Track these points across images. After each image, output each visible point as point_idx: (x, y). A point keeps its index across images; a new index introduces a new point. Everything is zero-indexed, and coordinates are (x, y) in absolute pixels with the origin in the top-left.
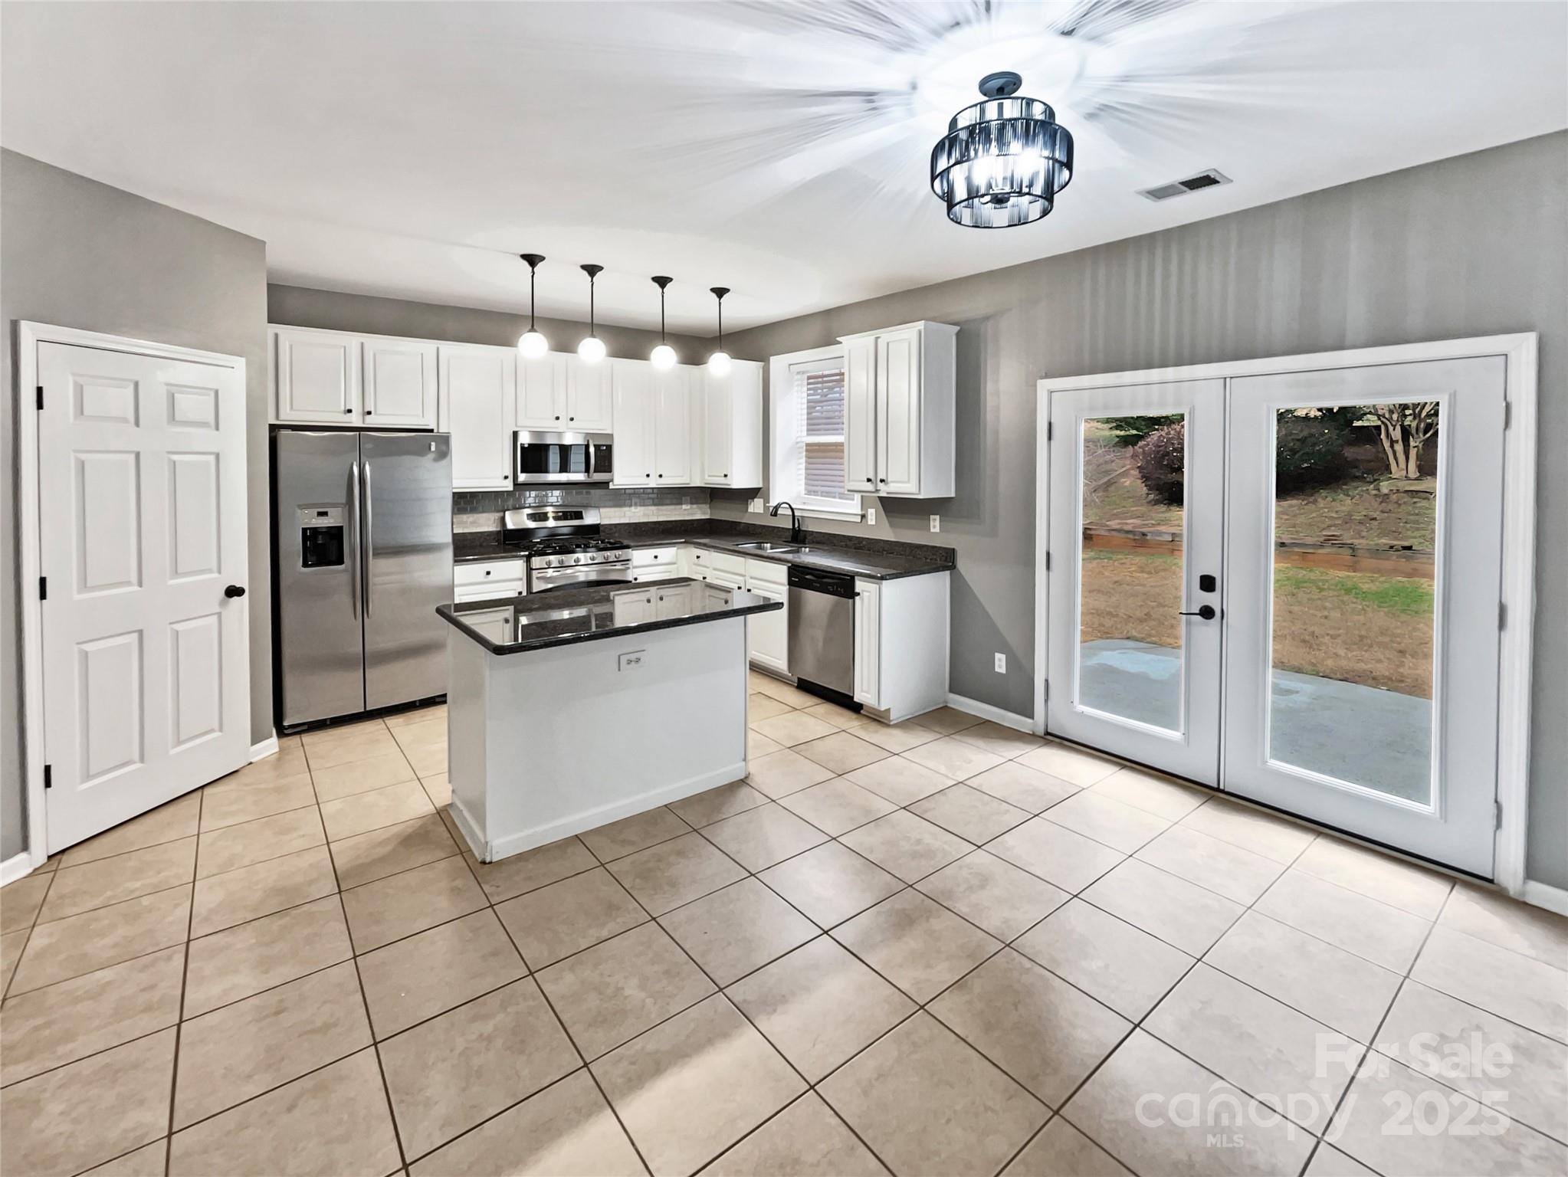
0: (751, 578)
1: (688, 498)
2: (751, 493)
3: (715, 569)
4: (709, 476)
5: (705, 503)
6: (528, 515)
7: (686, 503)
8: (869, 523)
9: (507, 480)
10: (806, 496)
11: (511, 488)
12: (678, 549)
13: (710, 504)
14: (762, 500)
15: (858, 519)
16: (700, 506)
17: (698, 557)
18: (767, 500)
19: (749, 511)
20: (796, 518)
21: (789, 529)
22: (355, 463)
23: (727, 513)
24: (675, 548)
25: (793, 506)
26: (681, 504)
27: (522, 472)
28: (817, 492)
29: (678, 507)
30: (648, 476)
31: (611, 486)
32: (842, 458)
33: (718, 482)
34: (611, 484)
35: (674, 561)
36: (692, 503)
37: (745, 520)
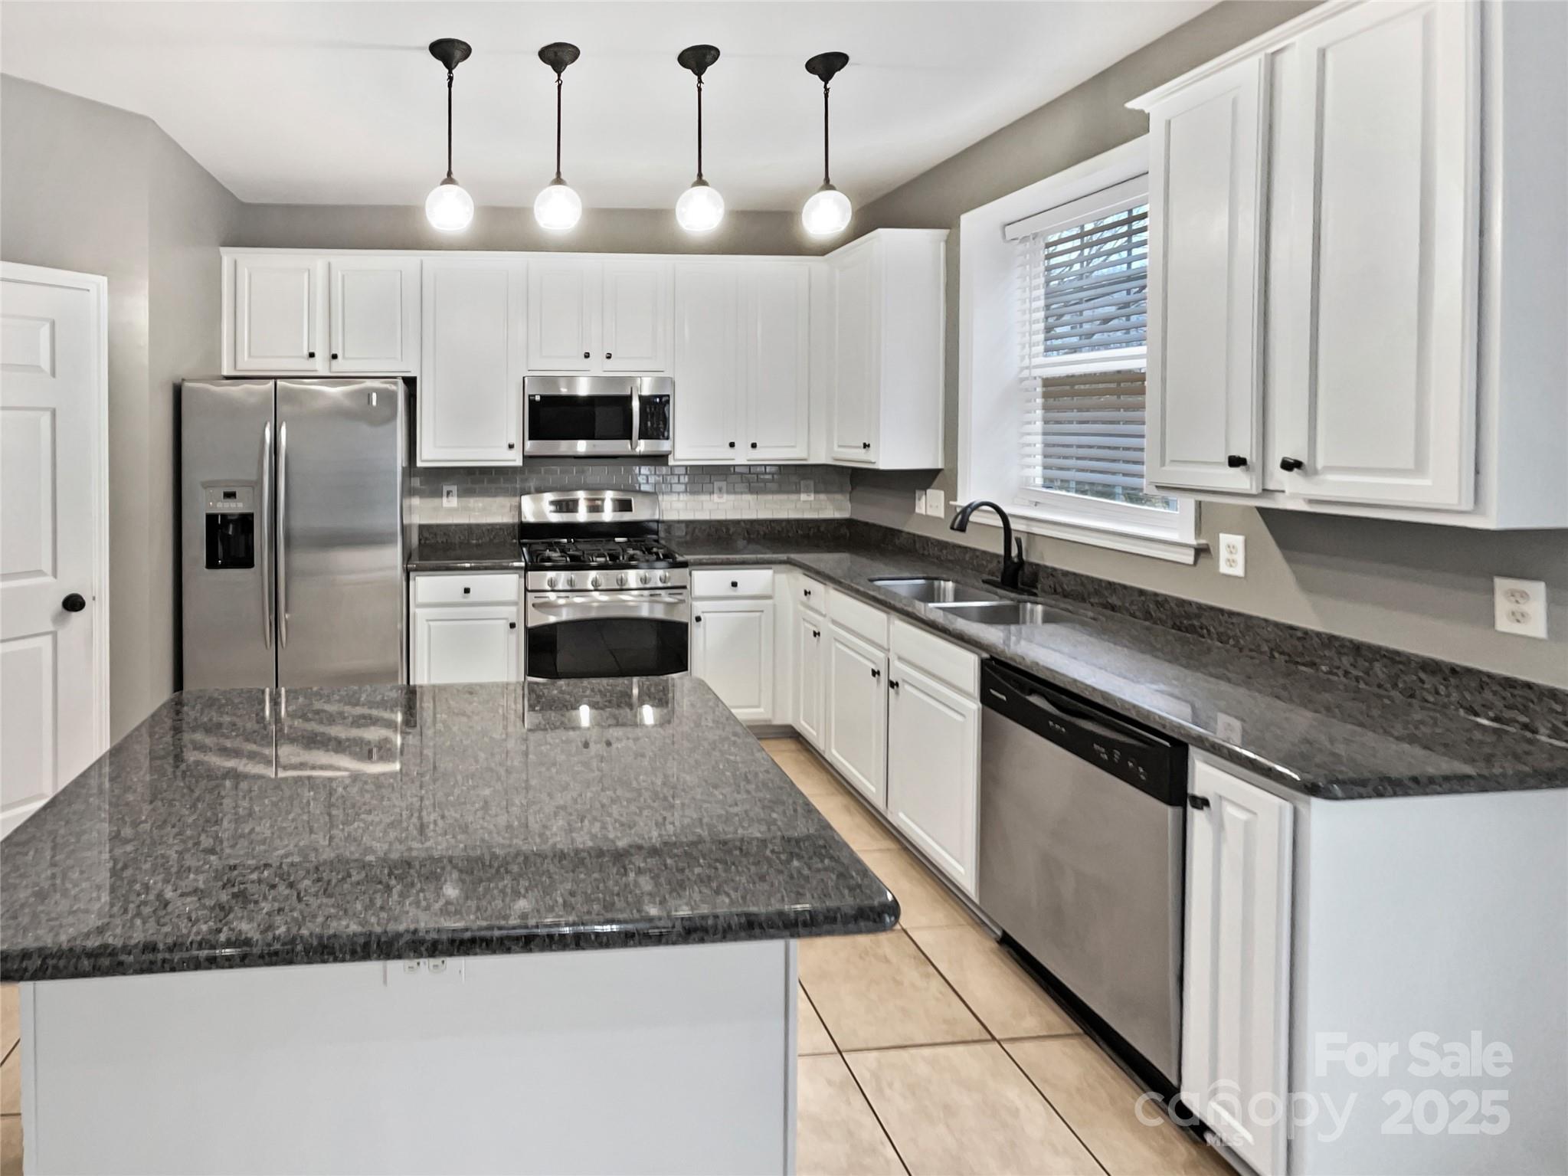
0: (900, 658)
1: (811, 483)
2: (924, 479)
3: (834, 622)
4: (840, 446)
5: (841, 491)
6: (552, 503)
7: (807, 491)
8: (1224, 568)
9: (513, 451)
10: (1045, 490)
11: (519, 462)
12: (774, 572)
13: (851, 493)
14: (942, 494)
15: (1188, 557)
16: (831, 496)
17: (806, 593)
18: (951, 494)
19: (917, 510)
20: (1014, 535)
21: (997, 556)
22: (268, 425)
23: (880, 513)
24: (770, 572)
25: (1006, 510)
26: (798, 491)
27: (530, 439)
28: (1067, 481)
29: (794, 497)
30: (732, 445)
31: (671, 462)
32: (1141, 407)
33: (855, 457)
34: (670, 457)
35: (769, 592)
36: (816, 492)
37: (912, 528)
